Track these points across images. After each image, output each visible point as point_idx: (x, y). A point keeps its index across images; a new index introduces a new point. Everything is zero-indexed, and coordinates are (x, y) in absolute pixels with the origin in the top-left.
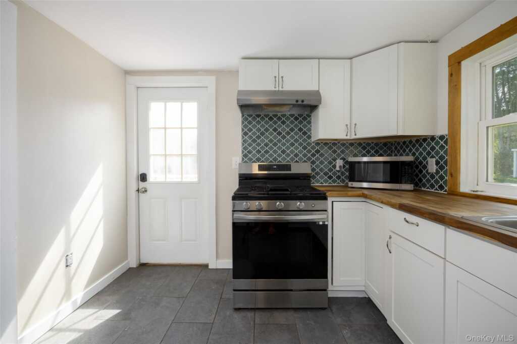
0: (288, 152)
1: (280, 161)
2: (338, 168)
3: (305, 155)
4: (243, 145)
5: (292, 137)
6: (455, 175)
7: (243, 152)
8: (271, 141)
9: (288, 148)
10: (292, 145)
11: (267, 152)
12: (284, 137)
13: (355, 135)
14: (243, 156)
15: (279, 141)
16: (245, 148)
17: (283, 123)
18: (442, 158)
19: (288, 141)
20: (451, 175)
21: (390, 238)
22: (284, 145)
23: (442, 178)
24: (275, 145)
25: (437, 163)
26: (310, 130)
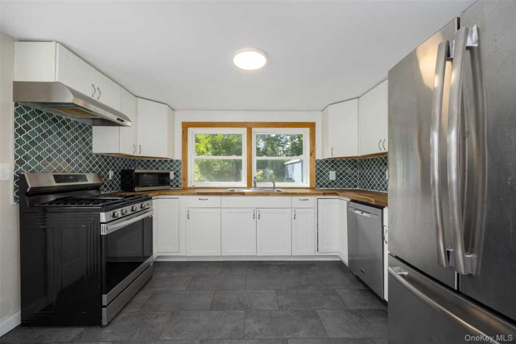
0: (73, 161)
1: (64, 171)
2: (110, 178)
3: (87, 166)
4: (16, 146)
5: (77, 146)
6: (185, 179)
7: (16, 157)
8: (55, 146)
9: (73, 157)
10: (77, 154)
11: (50, 159)
12: (69, 145)
13: (140, 153)
14: (17, 162)
15: (64, 148)
16: (19, 152)
17: (68, 128)
18: (178, 171)
19: (72, 149)
20: (184, 179)
21: (188, 211)
22: (69, 153)
23: (177, 181)
24: (60, 151)
25: (175, 174)
26: (91, 141)
